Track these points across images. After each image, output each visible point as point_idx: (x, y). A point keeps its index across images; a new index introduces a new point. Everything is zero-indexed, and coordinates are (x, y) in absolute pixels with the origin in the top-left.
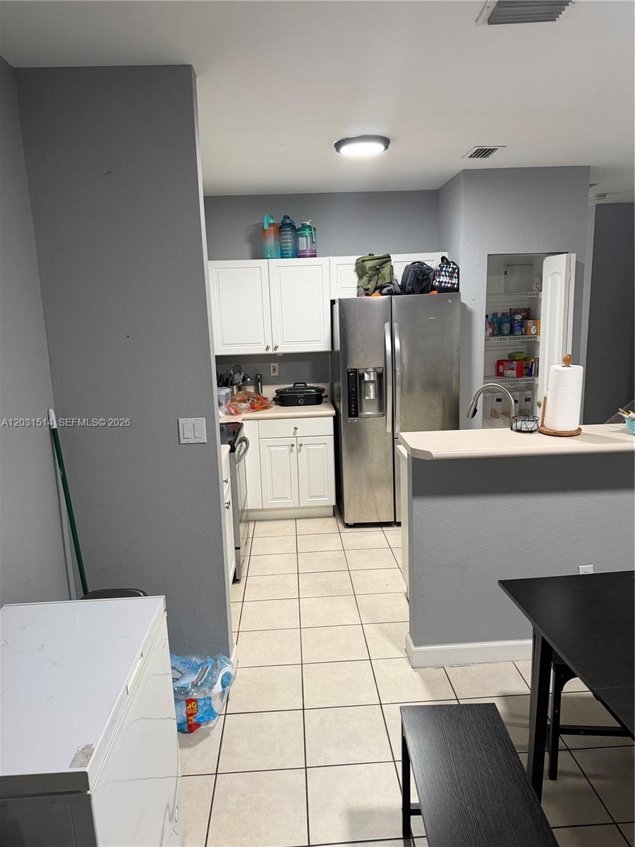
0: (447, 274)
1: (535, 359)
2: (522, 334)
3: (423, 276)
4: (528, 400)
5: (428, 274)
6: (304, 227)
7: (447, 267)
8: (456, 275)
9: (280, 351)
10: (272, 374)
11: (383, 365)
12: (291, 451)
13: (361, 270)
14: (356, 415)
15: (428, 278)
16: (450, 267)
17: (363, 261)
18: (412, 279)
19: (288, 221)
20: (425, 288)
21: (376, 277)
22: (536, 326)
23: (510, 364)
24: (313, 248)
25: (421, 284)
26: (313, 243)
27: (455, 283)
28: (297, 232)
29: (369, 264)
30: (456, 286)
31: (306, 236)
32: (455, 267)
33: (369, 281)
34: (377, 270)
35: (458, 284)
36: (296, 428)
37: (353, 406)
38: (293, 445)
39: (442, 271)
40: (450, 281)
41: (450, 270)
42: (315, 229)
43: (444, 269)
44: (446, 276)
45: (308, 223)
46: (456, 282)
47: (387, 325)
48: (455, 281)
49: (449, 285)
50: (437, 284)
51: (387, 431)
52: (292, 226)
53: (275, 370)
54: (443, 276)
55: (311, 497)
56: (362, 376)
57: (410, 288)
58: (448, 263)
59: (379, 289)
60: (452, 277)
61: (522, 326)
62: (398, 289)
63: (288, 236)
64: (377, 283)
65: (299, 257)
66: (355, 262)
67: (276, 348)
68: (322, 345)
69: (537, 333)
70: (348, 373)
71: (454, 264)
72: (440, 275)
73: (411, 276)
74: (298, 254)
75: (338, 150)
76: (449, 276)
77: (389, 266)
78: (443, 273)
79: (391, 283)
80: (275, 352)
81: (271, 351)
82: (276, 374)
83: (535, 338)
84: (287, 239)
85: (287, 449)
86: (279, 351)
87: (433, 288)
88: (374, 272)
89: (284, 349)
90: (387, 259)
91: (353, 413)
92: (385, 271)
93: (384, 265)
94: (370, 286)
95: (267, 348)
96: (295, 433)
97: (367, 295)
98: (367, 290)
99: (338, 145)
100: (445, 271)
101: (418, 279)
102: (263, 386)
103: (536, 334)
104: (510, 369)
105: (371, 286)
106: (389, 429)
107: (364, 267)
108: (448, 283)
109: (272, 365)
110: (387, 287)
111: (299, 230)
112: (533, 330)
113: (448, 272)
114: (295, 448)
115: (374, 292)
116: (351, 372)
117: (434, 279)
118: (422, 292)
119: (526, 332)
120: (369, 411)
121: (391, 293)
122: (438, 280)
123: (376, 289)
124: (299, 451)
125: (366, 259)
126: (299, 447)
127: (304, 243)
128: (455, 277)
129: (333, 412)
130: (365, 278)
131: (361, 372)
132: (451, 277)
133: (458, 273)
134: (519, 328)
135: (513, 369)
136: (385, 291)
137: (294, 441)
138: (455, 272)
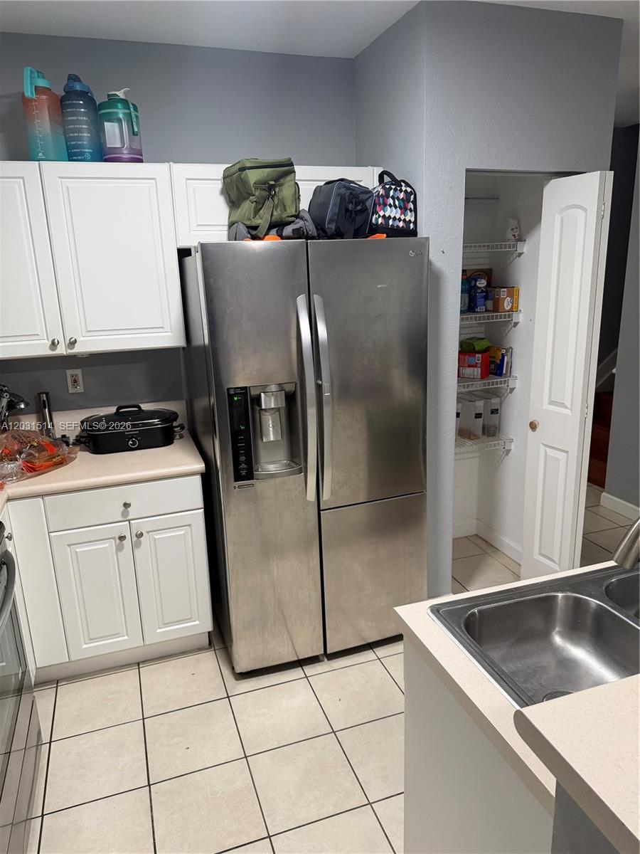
0: (397, 203)
1: (507, 350)
2: (486, 311)
3: (357, 205)
4: (495, 411)
5: (363, 202)
6: (113, 101)
7: (395, 190)
8: (411, 206)
9: (82, 348)
10: (71, 390)
11: (296, 379)
12: (120, 548)
13: (235, 190)
14: (250, 476)
15: (365, 210)
16: (401, 191)
17: (243, 169)
18: (337, 210)
19: (78, 87)
20: (361, 226)
21: (269, 203)
22: (512, 297)
23: (472, 358)
24: (135, 146)
25: (354, 220)
26: (134, 134)
27: (410, 221)
28: (99, 112)
29: (253, 176)
30: (412, 226)
31: (119, 121)
32: (409, 190)
33: (257, 211)
34: (270, 188)
35: (415, 223)
36: (126, 505)
38: (122, 538)
39: (388, 197)
40: (403, 217)
41: (402, 195)
42: (135, 107)
43: (392, 193)
44: (396, 207)
45: (121, 94)
46: (413, 220)
47: (301, 301)
48: (410, 217)
49: (401, 224)
50: (380, 221)
51: (308, 498)
52: (86, 95)
53: (76, 382)
54: (390, 206)
55: (166, 624)
56: (257, 400)
57: (333, 226)
58: (397, 183)
59: (277, 226)
60: (406, 209)
61: (486, 298)
62: (311, 228)
63: (81, 118)
64: (272, 216)
65: (106, 160)
66: (221, 176)
67: (73, 343)
68: (167, 335)
69: (515, 309)
70: (230, 396)
71: (408, 185)
72: (385, 205)
73: (334, 205)
74: (103, 154)
76: (401, 208)
77: (293, 183)
78: (391, 201)
79: (297, 216)
80: (70, 351)
81: (62, 350)
82: (80, 389)
83: (509, 316)
84: (79, 122)
85: (110, 545)
86: (78, 349)
87: (375, 229)
88: (265, 194)
89: (89, 344)
90: (286, 169)
91: (244, 473)
92: (286, 192)
93: (282, 181)
94: (257, 221)
95: (54, 345)
96: (125, 514)
97: (254, 238)
98: (255, 228)
100: (393, 198)
101: (347, 210)
102: (54, 414)
103: (511, 310)
104: (469, 366)
105: (262, 221)
106: (311, 495)
107: (244, 182)
108: (400, 220)
109: (69, 372)
110: (289, 223)
111: (102, 106)
112: (507, 305)
113: (398, 198)
114: (127, 543)
115: (267, 234)
116: (236, 394)
117: (375, 212)
118: (356, 235)
119: (496, 307)
120: (271, 463)
121: (298, 234)
122: (382, 213)
123: (271, 227)
124: (135, 546)
125: (248, 165)
126: (135, 539)
127: (113, 133)
128: (411, 210)
129: (200, 466)
130: (247, 207)
131: (254, 392)
132: (404, 209)
133: (415, 203)
134: (483, 300)
135: (475, 366)
136: (288, 230)
137: (123, 528)
138: (409, 201)
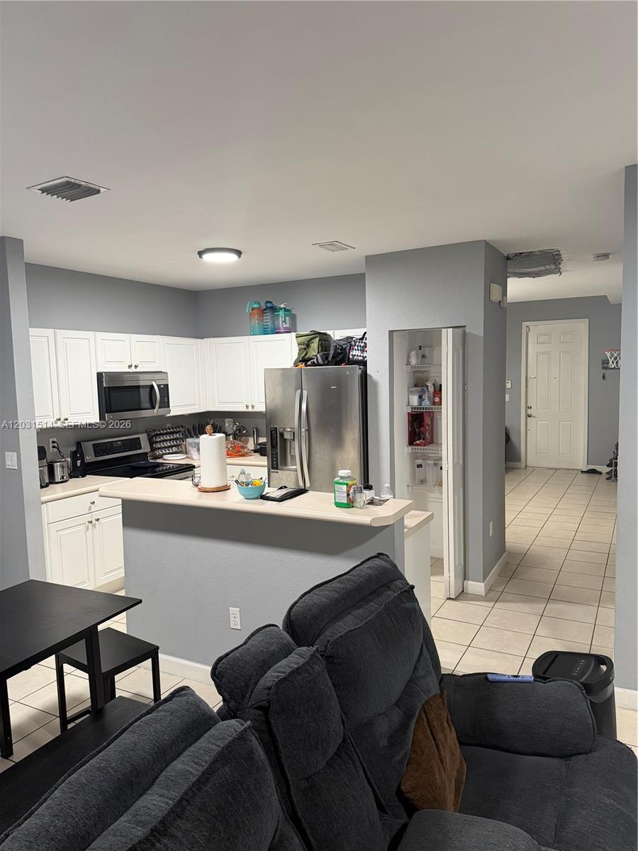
0: (359, 348)
5: (344, 349)
6: (280, 309)
7: (359, 342)
14: (277, 468)
15: (345, 352)
16: (362, 342)
19: (269, 305)
20: (340, 360)
25: (337, 357)
29: (298, 340)
34: (305, 345)
37: (275, 459)
39: (355, 345)
40: (362, 355)
41: (362, 345)
43: (357, 344)
44: (358, 350)
45: (282, 306)
47: (298, 393)
48: (365, 354)
49: (360, 358)
50: (350, 357)
54: (356, 350)
56: (283, 435)
59: (306, 361)
63: (268, 317)
67: (253, 406)
70: (271, 431)
72: (354, 349)
75: (201, 257)
76: (361, 350)
78: (356, 347)
79: (316, 356)
80: (252, 410)
81: (250, 409)
86: (255, 409)
87: (349, 360)
88: (303, 347)
91: (275, 466)
92: (314, 346)
93: (313, 341)
95: (247, 407)
99: (201, 254)
100: (358, 346)
108: (360, 356)
113: (360, 346)
116: (274, 430)
117: (349, 353)
118: (336, 363)
121: (314, 364)
122: (352, 353)
131: (281, 430)
132: (363, 351)
136: (309, 363)
